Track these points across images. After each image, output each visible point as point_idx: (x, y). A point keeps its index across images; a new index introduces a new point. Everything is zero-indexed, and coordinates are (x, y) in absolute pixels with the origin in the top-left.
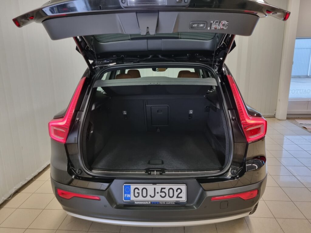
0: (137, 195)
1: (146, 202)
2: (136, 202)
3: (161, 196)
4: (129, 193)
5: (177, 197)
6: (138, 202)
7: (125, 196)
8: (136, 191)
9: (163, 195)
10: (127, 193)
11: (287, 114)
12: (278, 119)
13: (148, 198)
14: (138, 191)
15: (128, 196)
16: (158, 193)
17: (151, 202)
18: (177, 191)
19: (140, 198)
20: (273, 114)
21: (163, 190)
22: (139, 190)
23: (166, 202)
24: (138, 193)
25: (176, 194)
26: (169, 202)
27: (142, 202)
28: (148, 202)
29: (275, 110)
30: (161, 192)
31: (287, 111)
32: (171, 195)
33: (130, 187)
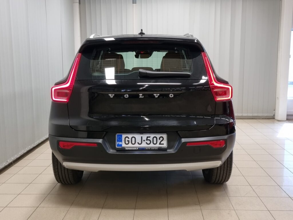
0: (127, 142)
1: (134, 148)
2: (127, 148)
3: (146, 143)
4: (121, 141)
5: (160, 144)
6: (128, 148)
7: (118, 143)
8: (127, 139)
9: (148, 142)
10: (119, 141)
11: (287, 115)
12: (277, 120)
13: (137, 145)
14: (128, 140)
15: (120, 143)
16: (144, 141)
17: (139, 148)
18: (159, 139)
19: (130, 145)
20: (272, 115)
21: (148, 138)
22: (129, 138)
23: (150, 148)
24: (128, 141)
25: (159, 141)
26: (153, 148)
27: (132, 148)
28: (137, 148)
29: (275, 110)
30: (147, 140)
31: (287, 111)
32: (155, 142)
33: (121, 136)
